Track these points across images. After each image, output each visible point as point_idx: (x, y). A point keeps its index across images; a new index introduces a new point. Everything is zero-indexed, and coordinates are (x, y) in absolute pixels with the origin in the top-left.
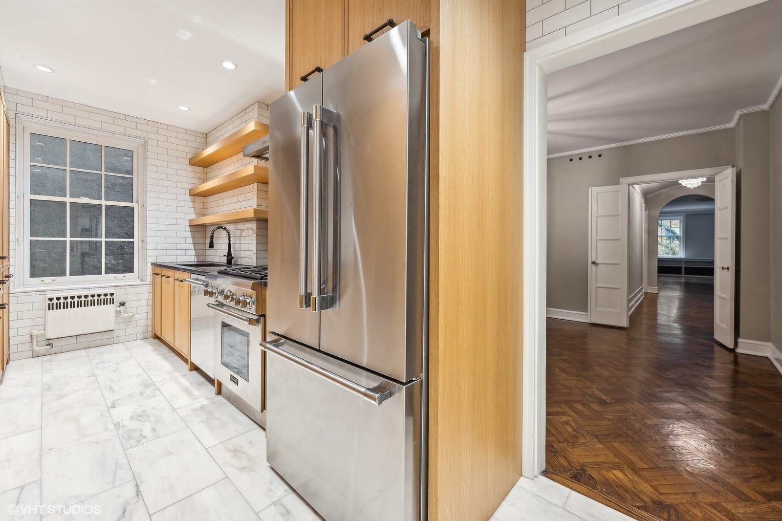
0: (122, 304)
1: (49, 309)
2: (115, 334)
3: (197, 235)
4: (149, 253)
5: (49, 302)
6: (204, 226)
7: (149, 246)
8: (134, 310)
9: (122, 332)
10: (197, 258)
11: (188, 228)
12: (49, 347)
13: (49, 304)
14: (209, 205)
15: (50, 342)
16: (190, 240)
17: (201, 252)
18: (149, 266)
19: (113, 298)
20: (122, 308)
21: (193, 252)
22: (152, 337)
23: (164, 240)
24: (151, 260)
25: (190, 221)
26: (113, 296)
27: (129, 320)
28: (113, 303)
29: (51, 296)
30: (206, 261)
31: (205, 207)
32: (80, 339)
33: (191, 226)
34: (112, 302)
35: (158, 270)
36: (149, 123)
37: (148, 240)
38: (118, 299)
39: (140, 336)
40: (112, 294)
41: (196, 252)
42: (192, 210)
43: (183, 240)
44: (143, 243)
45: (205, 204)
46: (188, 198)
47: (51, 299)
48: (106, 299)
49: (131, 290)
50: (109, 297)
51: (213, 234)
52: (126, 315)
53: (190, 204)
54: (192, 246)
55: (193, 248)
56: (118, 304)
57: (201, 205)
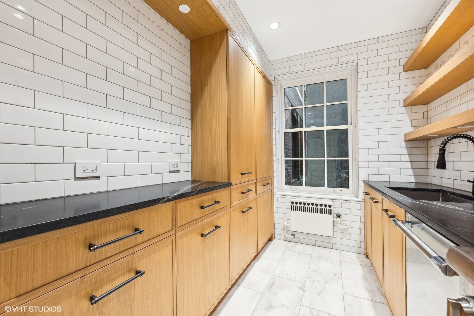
0: (339, 216)
1: (292, 210)
2: (334, 240)
3: (415, 151)
4: (361, 171)
5: (291, 204)
6: (425, 140)
7: (361, 164)
8: (348, 223)
9: (339, 241)
10: (416, 179)
11: (403, 144)
12: (292, 237)
13: (292, 206)
14: (431, 114)
15: (294, 233)
16: (407, 158)
17: (421, 172)
18: (362, 184)
19: (331, 210)
20: (338, 219)
21: (411, 172)
22: (365, 254)
23: (376, 158)
24: (363, 178)
25: (405, 135)
26: (331, 208)
27: (343, 232)
28: (331, 214)
29: (292, 200)
30: (428, 184)
31: (425, 117)
32: (310, 237)
33: (406, 141)
34: (330, 212)
35: (369, 190)
36: (359, 44)
37: (360, 158)
38: (336, 210)
39: (354, 249)
40: (330, 206)
41: (414, 172)
42: (409, 123)
43: (397, 158)
44: (356, 162)
45: (425, 114)
46: (403, 110)
47: (292, 203)
48: (326, 210)
49: (346, 205)
50: (328, 208)
51: (444, 147)
52: (341, 226)
53: (406, 117)
54: (409, 165)
55: (411, 167)
56: (335, 216)
57: (420, 116)
